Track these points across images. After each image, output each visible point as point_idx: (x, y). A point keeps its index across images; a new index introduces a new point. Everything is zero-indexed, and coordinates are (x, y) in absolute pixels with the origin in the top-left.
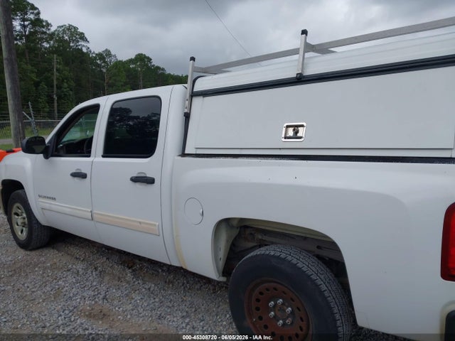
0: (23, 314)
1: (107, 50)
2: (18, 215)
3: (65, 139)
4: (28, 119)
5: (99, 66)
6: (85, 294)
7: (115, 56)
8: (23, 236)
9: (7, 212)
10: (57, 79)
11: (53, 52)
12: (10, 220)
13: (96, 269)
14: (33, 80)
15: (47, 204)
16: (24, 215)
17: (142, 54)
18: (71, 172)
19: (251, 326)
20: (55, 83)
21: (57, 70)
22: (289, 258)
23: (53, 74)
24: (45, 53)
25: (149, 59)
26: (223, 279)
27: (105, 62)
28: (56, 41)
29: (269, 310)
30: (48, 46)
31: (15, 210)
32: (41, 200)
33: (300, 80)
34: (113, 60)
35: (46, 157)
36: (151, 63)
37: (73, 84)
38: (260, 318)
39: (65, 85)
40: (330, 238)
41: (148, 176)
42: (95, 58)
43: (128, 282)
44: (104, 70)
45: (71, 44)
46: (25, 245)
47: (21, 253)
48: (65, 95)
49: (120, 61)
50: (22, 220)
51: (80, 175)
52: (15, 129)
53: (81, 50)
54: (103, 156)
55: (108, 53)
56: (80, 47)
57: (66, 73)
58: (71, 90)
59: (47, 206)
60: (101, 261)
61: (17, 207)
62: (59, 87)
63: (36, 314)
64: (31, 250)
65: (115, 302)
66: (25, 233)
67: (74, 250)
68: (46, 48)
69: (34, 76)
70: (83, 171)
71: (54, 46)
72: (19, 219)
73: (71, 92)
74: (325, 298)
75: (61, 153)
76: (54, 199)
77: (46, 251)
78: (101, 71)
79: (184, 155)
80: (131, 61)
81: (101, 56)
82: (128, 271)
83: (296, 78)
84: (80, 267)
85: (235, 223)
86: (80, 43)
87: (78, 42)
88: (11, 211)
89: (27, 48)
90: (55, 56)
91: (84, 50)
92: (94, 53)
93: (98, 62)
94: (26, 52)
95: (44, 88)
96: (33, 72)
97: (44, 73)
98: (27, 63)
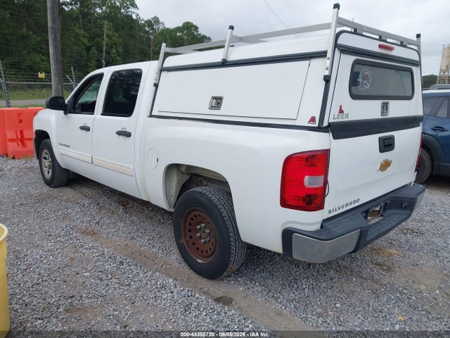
0: (38, 227)
1: (155, 17)
2: (46, 159)
3: (80, 101)
4: (70, 82)
5: (147, 33)
6: (84, 219)
7: (163, 24)
8: (48, 176)
9: (39, 157)
10: (107, 45)
11: (105, 18)
12: (40, 163)
13: (98, 204)
14: (85, 45)
15: (64, 150)
16: (50, 159)
17: (189, 23)
18: (80, 126)
19: (185, 243)
20: (104, 48)
21: (107, 36)
22: (208, 193)
23: (103, 39)
24: (98, 18)
25: (196, 28)
26: (172, 210)
27: (153, 29)
28: (108, 7)
29: (197, 231)
30: (100, 11)
31: (44, 155)
32: (61, 147)
33: (225, 64)
34: (161, 27)
35: (66, 114)
36: (197, 31)
37: (121, 50)
38: (191, 237)
39: (114, 51)
40: (225, 179)
41: (127, 130)
42: (144, 25)
43: (118, 215)
44: (152, 37)
45: (122, 11)
46: (49, 183)
47: (46, 189)
48: (113, 60)
49: (167, 29)
50: (48, 163)
51: (86, 129)
52: (56, 90)
53: (131, 16)
54: (102, 115)
55: (156, 20)
56: (130, 14)
57: (115, 39)
58: (119, 56)
59: (64, 152)
60: (104, 200)
61: (45, 153)
62: (108, 53)
63: (47, 228)
64: (54, 187)
65: (104, 227)
66: (50, 174)
67: (86, 190)
68: (98, 14)
69: (85, 41)
70: (88, 126)
71: (105, 12)
72: (46, 163)
73: (118, 58)
74: (224, 221)
75: (78, 111)
76: (69, 146)
77: (65, 189)
78: (149, 38)
79: (151, 116)
80: (178, 29)
81: (149, 23)
82: (121, 207)
83: (221, 62)
84: (86, 202)
85: (183, 169)
86: (130, 10)
87: (128, 8)
88: (41, 156)
89: (81, 13)
90: (106, 21)
91: (134, 17)
92: (143, 20)
93: (147, 28)
94: (80, 17)
95: (95, 53)
96: (85, 37)
97: (95, 38)
98: (80, 28)
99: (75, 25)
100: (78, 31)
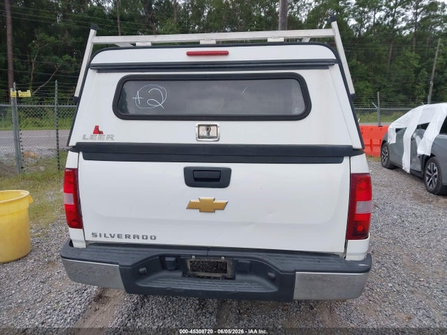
10: (439, 64)
14: (414, 67)
20: (434, 68)
21: (440, 54)
23: (434, 59)
69: (416, 63)
90: (439, 39)
94: (414, 39)
95: (424, 74)
96: (416, 59)
97: (428, 59)
98: (412, 51)
99: (407, 48)
100: (409, 54)
